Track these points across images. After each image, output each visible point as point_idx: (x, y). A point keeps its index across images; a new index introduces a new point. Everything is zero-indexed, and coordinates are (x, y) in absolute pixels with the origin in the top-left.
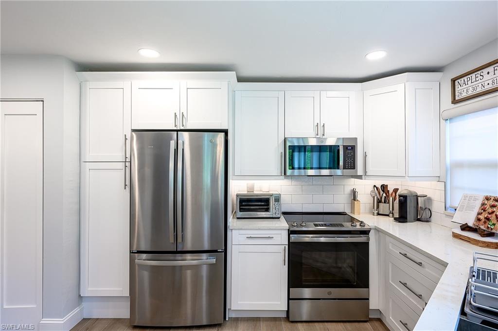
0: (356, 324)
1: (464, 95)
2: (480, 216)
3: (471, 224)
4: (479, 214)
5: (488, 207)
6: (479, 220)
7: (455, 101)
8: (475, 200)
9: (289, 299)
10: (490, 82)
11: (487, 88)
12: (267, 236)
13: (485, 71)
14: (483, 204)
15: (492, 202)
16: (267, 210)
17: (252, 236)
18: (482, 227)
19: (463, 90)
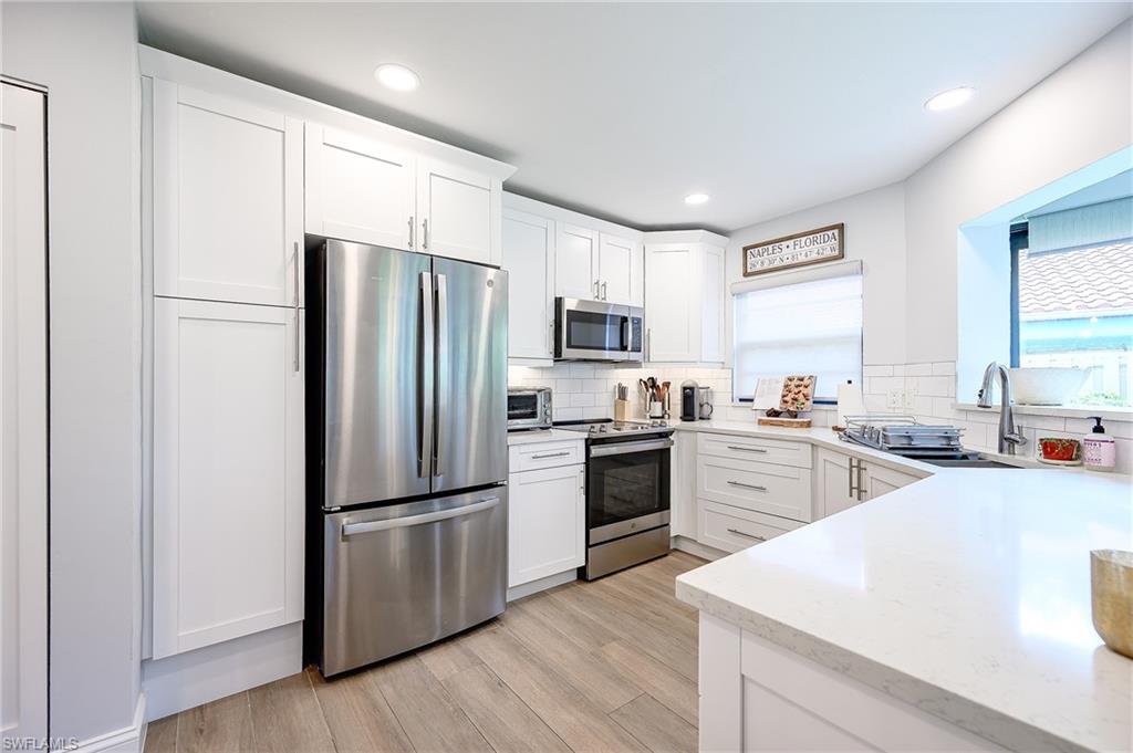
0: (659, 561)
1: (759, 268)
2: (786, 399)
3: (777, 408)
4: (784, 396)
5: (793, 386)
6: (786, 402)
7: (746, 274)
8: (777, 382)
9: (588, 546)
10: (790, 257)
11: (786, 262)
12: (558, 452)
13: (784, 244)
14: (786, 386)
15: (796, 382)
16: (533, 415)
17: (538, 454)
18: (791, 409)
19: (756, 262)
